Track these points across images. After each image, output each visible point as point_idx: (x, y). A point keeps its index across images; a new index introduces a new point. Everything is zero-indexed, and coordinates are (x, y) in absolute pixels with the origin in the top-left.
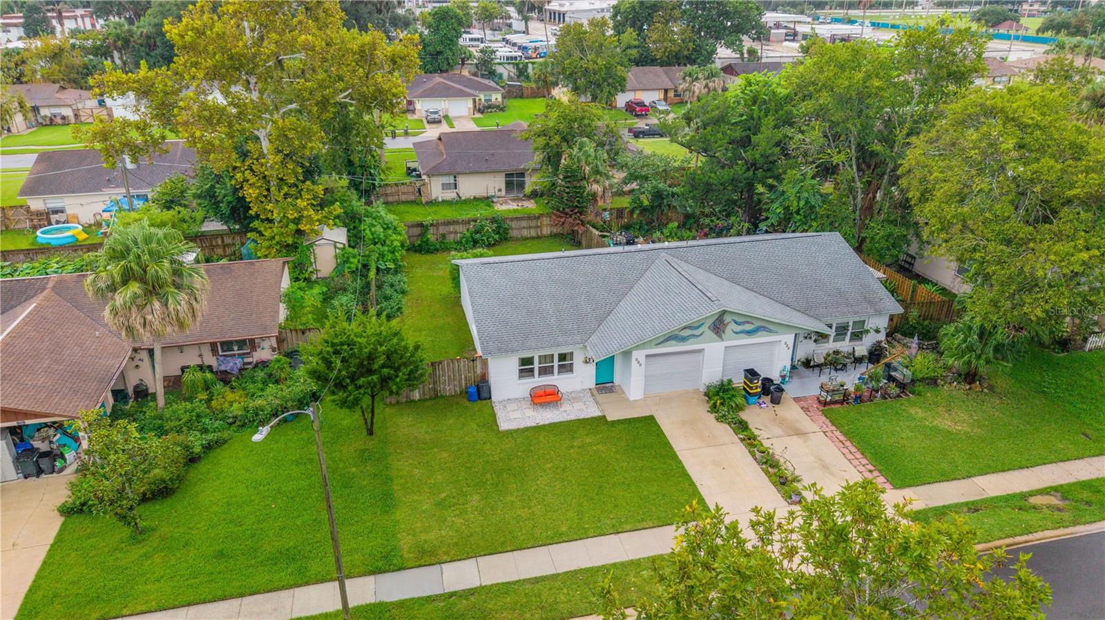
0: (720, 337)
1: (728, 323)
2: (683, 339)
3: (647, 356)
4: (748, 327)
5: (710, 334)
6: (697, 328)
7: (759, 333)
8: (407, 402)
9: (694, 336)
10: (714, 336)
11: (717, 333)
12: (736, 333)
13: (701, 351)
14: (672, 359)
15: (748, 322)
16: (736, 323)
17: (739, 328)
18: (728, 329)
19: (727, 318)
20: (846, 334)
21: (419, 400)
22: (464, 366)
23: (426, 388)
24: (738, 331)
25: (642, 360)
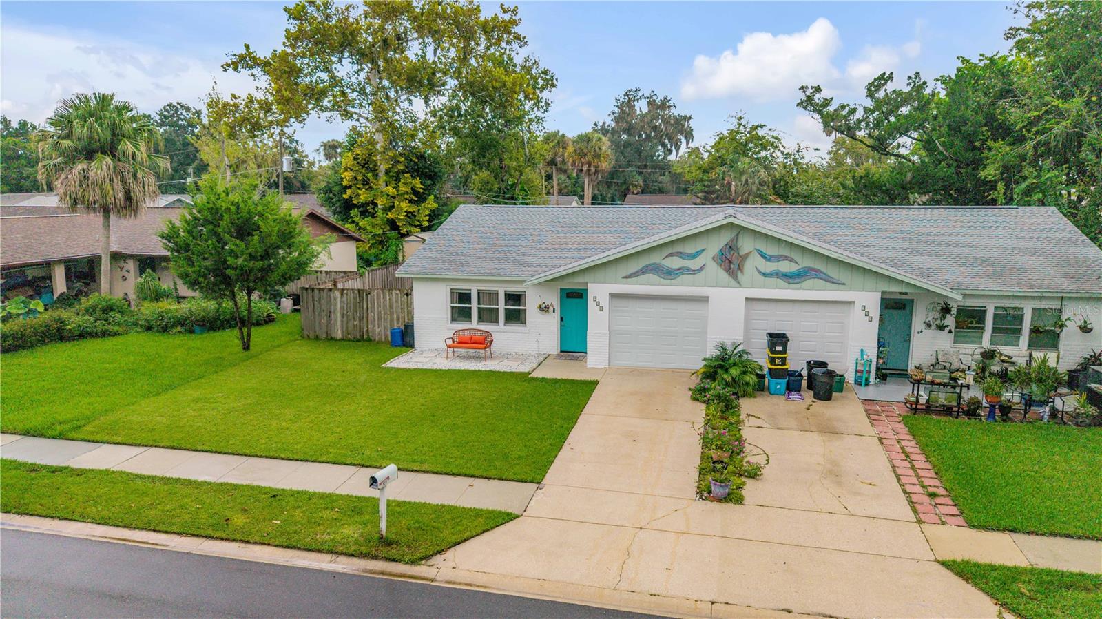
0: (735, 277)
1: (747, 255)
2: (669, 274)
3: (613, 296)
4: (785, 267)
5: (715, 271)
6: (693, 256)
7: (809, 282)
8: (327, 339)
9: (688, 269)
10: (723, 275)
11: (728, 270)
12: (764, 275)
13: (705, 300)
14: (656, 307)
15: (786, 258)
16: (762, 255)
17: (770, 267)
18: (749, 266)
19: (746, 245)
20: (1019, 331)
21: (342, 340)
22: (397, 302)
23: (351, 324)
24: (768, 271)
25: (605, 301)
